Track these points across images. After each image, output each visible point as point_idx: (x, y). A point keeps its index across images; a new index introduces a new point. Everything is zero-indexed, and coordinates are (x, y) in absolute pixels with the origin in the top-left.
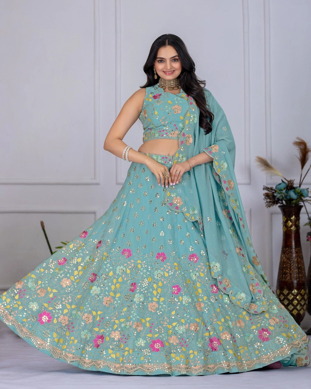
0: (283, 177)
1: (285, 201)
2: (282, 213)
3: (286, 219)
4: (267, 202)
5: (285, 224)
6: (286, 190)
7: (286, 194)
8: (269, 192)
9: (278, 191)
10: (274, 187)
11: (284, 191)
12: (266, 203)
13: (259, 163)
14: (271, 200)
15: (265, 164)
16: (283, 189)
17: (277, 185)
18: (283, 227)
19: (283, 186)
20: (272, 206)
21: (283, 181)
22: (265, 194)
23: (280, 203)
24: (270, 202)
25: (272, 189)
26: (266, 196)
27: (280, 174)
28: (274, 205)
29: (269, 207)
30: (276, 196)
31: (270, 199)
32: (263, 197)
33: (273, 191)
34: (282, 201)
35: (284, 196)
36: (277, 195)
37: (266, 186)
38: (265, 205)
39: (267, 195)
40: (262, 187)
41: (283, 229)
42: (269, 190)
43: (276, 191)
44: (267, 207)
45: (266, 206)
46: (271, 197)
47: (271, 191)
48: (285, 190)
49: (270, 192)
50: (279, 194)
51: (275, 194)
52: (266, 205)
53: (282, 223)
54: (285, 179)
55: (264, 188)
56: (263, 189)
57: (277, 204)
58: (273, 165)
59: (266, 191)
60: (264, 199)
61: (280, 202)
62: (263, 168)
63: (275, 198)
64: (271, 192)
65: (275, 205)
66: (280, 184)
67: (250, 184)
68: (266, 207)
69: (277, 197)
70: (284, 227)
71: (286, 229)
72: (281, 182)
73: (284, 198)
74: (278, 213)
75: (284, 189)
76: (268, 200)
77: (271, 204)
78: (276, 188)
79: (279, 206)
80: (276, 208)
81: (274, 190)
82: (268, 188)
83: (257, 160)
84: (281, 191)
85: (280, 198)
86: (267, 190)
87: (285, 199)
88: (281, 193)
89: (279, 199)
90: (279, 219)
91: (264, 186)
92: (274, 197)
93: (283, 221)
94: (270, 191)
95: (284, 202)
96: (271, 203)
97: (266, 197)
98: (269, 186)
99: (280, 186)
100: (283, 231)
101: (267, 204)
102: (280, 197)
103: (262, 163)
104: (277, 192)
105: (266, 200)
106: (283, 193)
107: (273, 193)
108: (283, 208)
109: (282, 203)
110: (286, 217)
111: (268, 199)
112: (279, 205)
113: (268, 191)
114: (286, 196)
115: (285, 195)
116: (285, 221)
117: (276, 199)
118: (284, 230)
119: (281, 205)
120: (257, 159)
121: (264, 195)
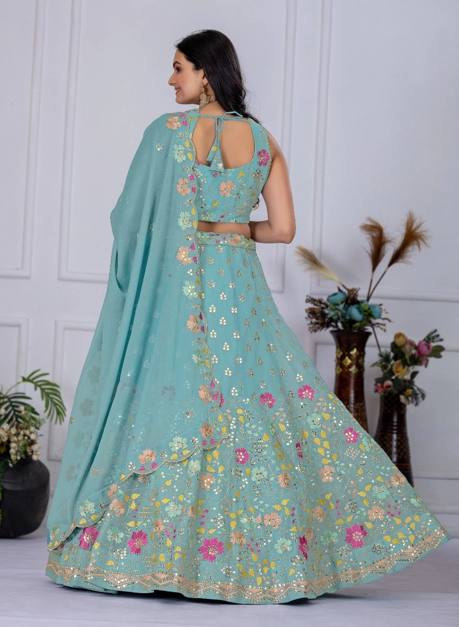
0: (341, 283)
1: (342, 323)
2: (337, 345)
3: (341, 353)
4: (312, 323)
5: (340, 361)
6: (345, 306)
7: (344, 312)
8: (315, 307)
9: (332, 306)
10: (325, 299)
11: (341, 307)
12: (309, 324)
13: (300, 258)
14: (318, 321)
15: (312, 260)
16: (339, 303)
17: (330, 296)
18: (337, 366)
19: (340, 298)
20: (319, 330)
21: (339, 290)
22: (310, 309)
23: (332, 326)
24: (317, 323)
25: (320, 302)
26: (310, 313)
27: (336, 278)
28: (322, 329)
29: (315, 331)
30: (327, 314)
31: (317, 319)
32: (306, 315)
33: (323, 306)
34: (336, 322)
35: (340, 315)
36: (329, 312)
37: (312, 296)
38: (307, 328)
39: (312, 313)
40: (305, 298)
41: (336, 369)
42: (316, 303)
43: (327, 306)
44: (311, 332)
45: (309, 330)
46: (319, 315)
47: (319, 304)
48: (344, 304)
49: (318, 307)
50: (333, 310)
51: (326, 311)
52: (310, 328)
53: (335, 361)
54: (344, 286)
55: (307, 299)
56: (307, 302)
57: (328, 327)
58: (323, 262)
59: (310, 305)
60: (306, 318)
61: (334, 324)
62: (307, 266)
63: (325, 318)
64: (320, 306)
65: (324, 329)
66: (335, 294)
67: (282, 292)
68: (309, 332)
69: (329, 316)
70: (339, 366)
71: (341, 370)
72: (336, 291)
73: (341, 318)
74: (328, 344)
75: (342, 303)
76: (314, 320)
77: (318, 328)
78: (328, 300)
79: (332, 332)
80: (326, 334)
81: (324, 304)
82: (315, 300)
83: (298, 252)
84: (337, 307)
85: (334, 318)
86: (312, 303)
87: (342, 320)
88: (336, 309)
89: (331, 320)
90: (330, 353)
91: (307, 296)
92: (323, 315)
93: (337, 357)
94: (317, 305)
95: (340, 325)
96: (317, 326)
97: (311, 316)
98: (317, 297)
99: (335, 297)
100: (336, 374)
101: (311, 326)
102: (333, 316)
103: (305, 257)
104: (329, 308)
105: (310, 319)
106: (339, 310)
107: (323, 308)
108: (337, 334)
109: (337, 326)
110: (341, 349)
111: (313, 318)
112: (331, 329)
113: (315, 305)
114: (344, 316)
115: (343, 314)
116: (339, 356)
117: (327, 320)
118: (338, 372)
119: (335, 329)
120: (298, 250)
121: (306, 310)
